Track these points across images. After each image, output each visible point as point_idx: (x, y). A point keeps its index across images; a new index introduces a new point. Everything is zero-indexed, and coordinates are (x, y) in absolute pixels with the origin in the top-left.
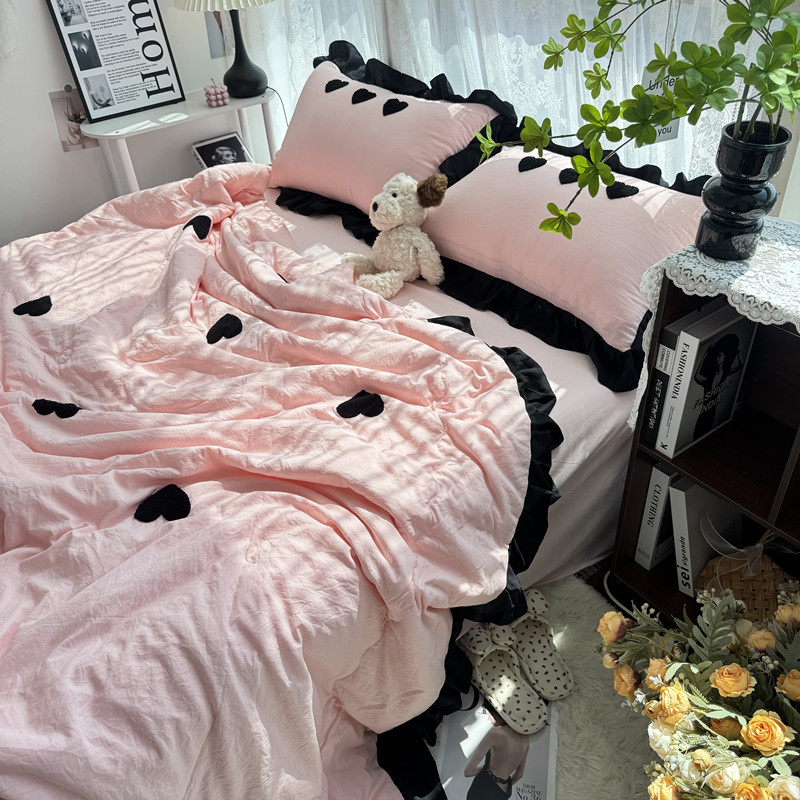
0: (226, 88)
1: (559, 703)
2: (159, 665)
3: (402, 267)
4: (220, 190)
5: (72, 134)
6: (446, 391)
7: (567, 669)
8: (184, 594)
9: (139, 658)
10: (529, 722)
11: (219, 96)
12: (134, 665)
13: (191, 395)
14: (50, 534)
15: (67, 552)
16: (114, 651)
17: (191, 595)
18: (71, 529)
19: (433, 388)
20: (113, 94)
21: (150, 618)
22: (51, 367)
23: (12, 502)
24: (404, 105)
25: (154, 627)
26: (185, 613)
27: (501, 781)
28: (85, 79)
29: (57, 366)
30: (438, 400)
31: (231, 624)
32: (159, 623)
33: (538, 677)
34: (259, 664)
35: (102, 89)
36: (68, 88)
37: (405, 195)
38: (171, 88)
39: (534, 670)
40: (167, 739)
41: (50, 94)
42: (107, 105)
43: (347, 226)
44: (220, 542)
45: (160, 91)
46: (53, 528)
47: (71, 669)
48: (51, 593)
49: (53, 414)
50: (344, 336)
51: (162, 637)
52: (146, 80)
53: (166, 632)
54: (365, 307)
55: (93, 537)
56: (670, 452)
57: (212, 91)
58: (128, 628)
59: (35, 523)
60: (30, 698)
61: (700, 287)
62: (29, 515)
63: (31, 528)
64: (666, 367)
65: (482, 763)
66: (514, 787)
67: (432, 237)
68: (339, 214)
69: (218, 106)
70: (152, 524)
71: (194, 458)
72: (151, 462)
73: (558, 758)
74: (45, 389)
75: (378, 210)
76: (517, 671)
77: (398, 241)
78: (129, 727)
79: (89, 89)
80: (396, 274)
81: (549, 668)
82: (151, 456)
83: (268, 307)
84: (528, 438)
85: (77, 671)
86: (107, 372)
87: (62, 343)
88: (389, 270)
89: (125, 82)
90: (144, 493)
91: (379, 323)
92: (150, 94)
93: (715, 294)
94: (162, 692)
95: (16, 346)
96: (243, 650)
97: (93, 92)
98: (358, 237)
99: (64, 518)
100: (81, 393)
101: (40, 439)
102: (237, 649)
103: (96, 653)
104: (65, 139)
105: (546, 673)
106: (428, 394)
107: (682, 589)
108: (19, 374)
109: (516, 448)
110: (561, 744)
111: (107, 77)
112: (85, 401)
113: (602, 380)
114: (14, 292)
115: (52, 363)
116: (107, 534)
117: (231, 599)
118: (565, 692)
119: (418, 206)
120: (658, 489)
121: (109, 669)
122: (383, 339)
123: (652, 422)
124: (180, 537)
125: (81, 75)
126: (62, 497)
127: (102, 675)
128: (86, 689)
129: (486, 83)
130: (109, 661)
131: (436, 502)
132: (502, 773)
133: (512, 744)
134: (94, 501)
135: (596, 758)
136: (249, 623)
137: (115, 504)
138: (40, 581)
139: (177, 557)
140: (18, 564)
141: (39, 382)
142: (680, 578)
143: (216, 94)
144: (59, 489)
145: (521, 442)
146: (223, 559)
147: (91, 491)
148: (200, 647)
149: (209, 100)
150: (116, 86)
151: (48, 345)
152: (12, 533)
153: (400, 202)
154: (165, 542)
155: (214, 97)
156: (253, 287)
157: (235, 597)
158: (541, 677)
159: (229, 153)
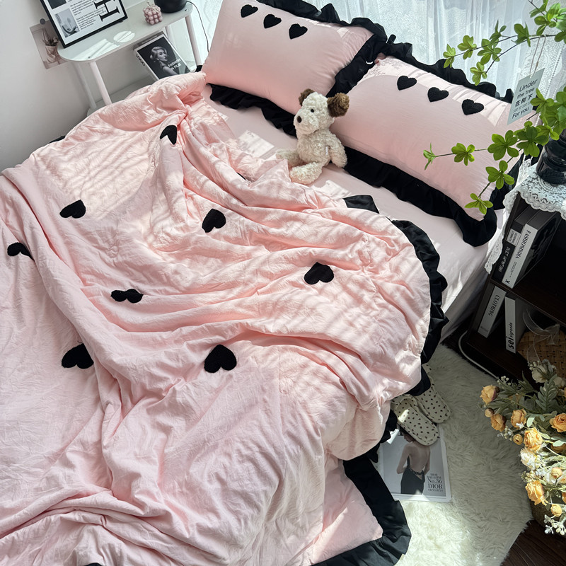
0: (159, 9)
1: (444, 425)
2: (251, 464)
3: (320, 160)
4: (176, 101)
5: (50, 55)
6: (371, 260)
7: (445, 404)
8: (253, 419)
9: (240, 462)
10: (429, 439)
11: (156, 16)
12: (238, 466)
13: (213, 280)
14: (161, 390)
15: (175, 401)
16: (225, 460)
17: (257, 420)
18: (173, 385)
19: (362, 259)
20: (77, 23)
21: (239, 438)
22: (107, 261)
23: (134, 375)
24: (304, 30)
25: (243, 442)
26: (258, 432)
27: (418, 473)
28: (57, 15)
29: (111, 260)
30: (366, 265)
31: (284, 434)
32: (245, 440)
33: (429, 410)
34: (301, 452)
35: (69, 21)
36: (42, 21)
37: (320, 110)
38: (117, 11)
39: (426, 407)
40: (261, 502)
41: (30, 28)
42: (74, 32)
43: (267, 117)
44: (264, 383)
45: (109, 14)
46: (162, 386)
47: (206, 476)
48: (175, 428)
49: (127, 300)
50: (297, 225)
51: (249, 448)
52: (98, 7)
53: (251, 445)
54: (307, 202)
55: (188, 388)
56: (511, 285)
57: (150, 13)
58: (228, 444)
59: (150, 384)
60: (187, 494)
61: (543, 206)
62: (146, 381)
63: (148, 387)
64: (513, 241)
65: (406, 465)
66: (426, 476)
67: (339, 137)
68: (259, 107)
69: (155, 23)
70: (217, 373)
71: (232, 329)
72: (204, 333)
73: (448, 457)
74: (112, 281)
75: (302, 122)
76: (417, 409)
77: (317, 142)
78: (242, 500)
79: (60, 22)
80: (317, 165)
81: (435, 405)
82: (203, 328)
83: (241, 205)
84: (428, 290)
85: (209, 476)
86: (151, 265)
87: (108, 241)
88: (312, 162)
89: (85, 12)
90: (206, 353)
91: (318, 213)
92: (102, 17)
93: (553, 211)
94: (256, 479)
95: (78, 248)
96: (292, 447)
97: (63, 24)
98: (278, 127)
99: (166, 379)
100: (135, 280)
101: (125, 321)
102: (289, 447)
103: (215, 464)
104: (45, 60)
105: (434, 408)
106: (359, 262)
107: (508, 348)
108: (90, 270)
109: (422, 298)
110: (448, 448)
111: (71, 10)
112: (141, 287)
113: (466, 239)
114: (54, 199)
115: (107, 259)
116: (194, 385)
117: (280, 419)
118: (446, 418)
119: (329, 117)
120: (497, 297)
121: (226, 472)
122: (324, 226)
123: (501, 268)
124: (238, 382)
125: (53, 12)
126: (162, 366)
127: (224, 476)
128: (217, 485)
129: (362, 10)
130: (225, 467)
131: (383, 342)
132: (418, 469)
133: (420, 451)
134: (181, 365)
135: (468, 454)
136: (294, 432)
137: (193, 365)
138: (164, 419)
139: (244, 398)
140: (145, 411)
141: (106, 275)
142: (507, 343)
143: (153, 15)
144: (160, 362)
145: (424, 294)
146: (267, 393)
147: (178, 360)
148: (271, 450)
149: (147, 19)
150: (78, 16)
151: (97, 243)
152: (137, 392)
153: (317, 116)
154: (231, 387)
155: (152, 18)
156: (224, 185)
157: (282, 418)
158: (432, 411)
159: (161, 51)
